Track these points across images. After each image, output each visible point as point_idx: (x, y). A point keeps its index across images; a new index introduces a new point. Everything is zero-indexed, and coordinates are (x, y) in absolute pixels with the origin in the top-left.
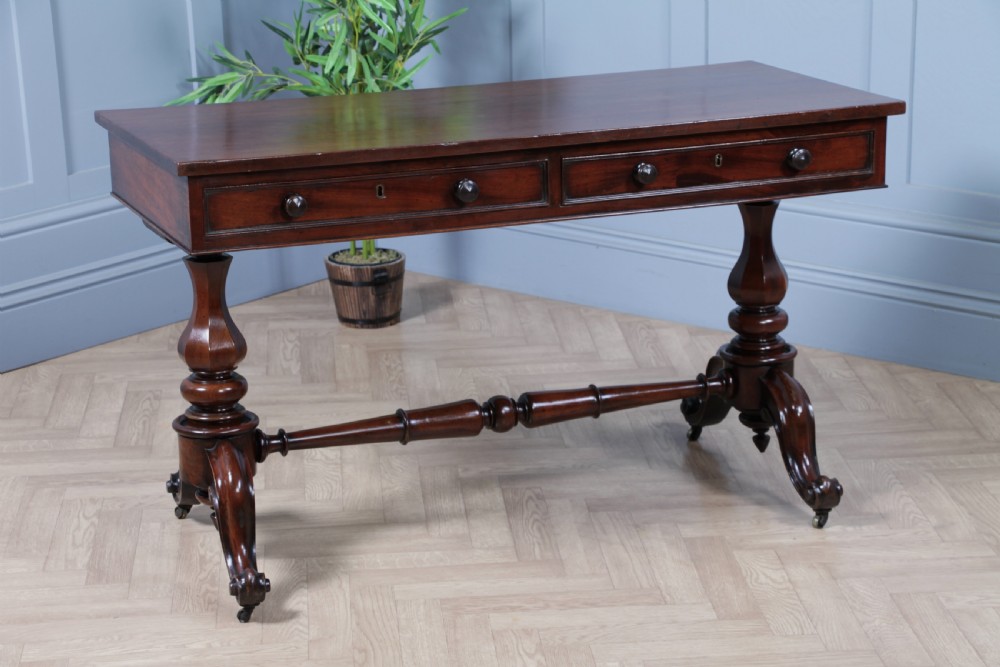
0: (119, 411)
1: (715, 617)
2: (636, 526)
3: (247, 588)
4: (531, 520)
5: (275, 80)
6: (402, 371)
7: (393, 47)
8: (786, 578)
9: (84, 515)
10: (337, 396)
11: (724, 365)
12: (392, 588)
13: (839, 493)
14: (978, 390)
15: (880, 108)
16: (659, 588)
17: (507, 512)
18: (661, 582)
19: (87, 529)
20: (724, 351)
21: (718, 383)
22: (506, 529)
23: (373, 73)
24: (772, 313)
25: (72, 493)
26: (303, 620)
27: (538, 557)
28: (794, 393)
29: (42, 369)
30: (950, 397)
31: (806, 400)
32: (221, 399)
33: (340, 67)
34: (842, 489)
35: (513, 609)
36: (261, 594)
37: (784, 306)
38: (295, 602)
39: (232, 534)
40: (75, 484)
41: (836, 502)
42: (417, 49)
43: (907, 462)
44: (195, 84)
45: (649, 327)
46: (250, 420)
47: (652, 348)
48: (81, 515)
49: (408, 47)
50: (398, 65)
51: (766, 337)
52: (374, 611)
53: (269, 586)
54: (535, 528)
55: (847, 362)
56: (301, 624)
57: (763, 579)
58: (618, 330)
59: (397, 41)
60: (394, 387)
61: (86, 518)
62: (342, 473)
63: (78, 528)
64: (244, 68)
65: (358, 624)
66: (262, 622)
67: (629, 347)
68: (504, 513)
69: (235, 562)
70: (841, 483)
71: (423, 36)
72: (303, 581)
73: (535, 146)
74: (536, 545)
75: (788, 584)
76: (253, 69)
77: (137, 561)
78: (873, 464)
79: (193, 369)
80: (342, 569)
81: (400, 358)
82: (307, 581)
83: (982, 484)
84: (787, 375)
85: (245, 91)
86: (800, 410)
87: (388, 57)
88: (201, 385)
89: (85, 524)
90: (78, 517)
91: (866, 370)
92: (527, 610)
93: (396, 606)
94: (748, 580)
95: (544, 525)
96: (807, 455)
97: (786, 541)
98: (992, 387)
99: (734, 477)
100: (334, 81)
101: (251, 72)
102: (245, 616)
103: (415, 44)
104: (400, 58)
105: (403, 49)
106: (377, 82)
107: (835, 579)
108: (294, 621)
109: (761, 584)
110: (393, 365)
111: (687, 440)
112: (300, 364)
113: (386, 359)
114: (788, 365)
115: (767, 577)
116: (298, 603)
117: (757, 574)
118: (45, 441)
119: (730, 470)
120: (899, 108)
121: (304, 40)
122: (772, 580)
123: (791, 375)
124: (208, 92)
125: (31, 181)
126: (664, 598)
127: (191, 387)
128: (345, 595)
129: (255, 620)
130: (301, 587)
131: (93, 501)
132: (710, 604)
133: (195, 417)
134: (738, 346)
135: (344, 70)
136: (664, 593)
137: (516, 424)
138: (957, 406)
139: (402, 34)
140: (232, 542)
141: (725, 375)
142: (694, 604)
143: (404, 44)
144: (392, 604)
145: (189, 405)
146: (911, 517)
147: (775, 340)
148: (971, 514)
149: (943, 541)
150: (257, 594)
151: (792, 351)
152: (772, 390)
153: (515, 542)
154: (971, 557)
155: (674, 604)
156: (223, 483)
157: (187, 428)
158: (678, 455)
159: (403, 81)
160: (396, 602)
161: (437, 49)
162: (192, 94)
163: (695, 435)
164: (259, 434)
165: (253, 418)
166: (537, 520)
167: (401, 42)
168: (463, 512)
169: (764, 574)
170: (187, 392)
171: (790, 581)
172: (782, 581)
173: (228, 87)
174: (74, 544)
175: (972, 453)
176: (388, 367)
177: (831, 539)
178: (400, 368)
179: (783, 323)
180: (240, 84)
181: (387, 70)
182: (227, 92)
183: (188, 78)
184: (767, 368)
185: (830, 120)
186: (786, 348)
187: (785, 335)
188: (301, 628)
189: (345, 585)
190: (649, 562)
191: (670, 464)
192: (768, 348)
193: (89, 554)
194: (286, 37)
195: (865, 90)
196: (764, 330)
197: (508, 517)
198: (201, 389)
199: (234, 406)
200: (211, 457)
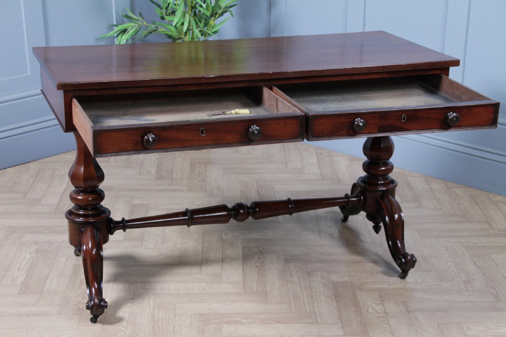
0: (63, 191)
1: (342, 333)
2: (308, 273)
3: (94, 307)
4: (255, 266)
5: (153, 27)
6: (206, 175)
7: (208, 13)
8: (383, 310)
9: (29, 252)
10: (170, 187)
11: (359, 189)
12: (175, 305)
13: (415, 262)
14: (491, 200)
15: (445, 62)
16: (315, 313)
17: (243, 261)
18: (317, 309)
19: (28, 260)
20: (360, 182)
21: (356, 199)
22: (241, 271)
23: (198, 26)
24: (386, 164)
25: (27, 237)
26: (124, 323)
27: (255, 290)
28: (394, 207)
29: (32, 165)
30: (476, 203)
31: (400, 211)
32: (90, 203)
33: (181, 22)
34: (416, 260)
35: (236, 322)
36: (102, 310)
37: (392, 160)
38: (123, 312)
39: (90, 276)
40: (30, 233)
41: (413, 266)
42: (222, 14)
43: (452, 241)
44: (115, 27)
45: (330, 156)
46: (106, 212)
47: (331, 167)
48: (27, 252)
49: (216, 14)
50: (211, 22)
51: (381, 177)
52: (163, 320)
53: (107, 306)
54: (256, 271)
55: (426, 180)
56: (123, 326)
57: (371, 310)
58: (315, 157)
59: (211, 11)
60: (200, 184)
61: (30, 253)
62: (164, 233)
63: (24, 259)
64: (137, 21)
65: (153, 328)
66: (103, 324)
67: (319, 166)
68: (241, 262)
69: (91, 291)
70: (415, 256)
71: (224, 9)
72: (130, 298)
73: (257, 78)
74: (255, 282)
75: (384, 314)
76: (142, 21)
77: (48, 281)
78: (435, 240)
79: (76, 187)
80: (152, 292)
81: (206, 167)
82: (132, 299)
83: (490, 256)
84: (390, 197)
85: (137, 32)
86: (396, 216)
87: (207, 19)
88: (80, 196)
89: (28, 256)
90: (26, 252)
91: (436, 185)
92: (243, 323)
93: (175, 317)
94: (363, 310)
95: (260, 270)
96: (399, 241)
97: (385, 286)
98: (499, 198)
99: (362, 245)
100: (179, 29)
101: (140, 23)
102: (94, 320)
103: (220, 12)
104: (213, 19)
105: (214, 14)
106: (200, 31)
107: (409, 312)
108: (120, 324)
109: (369, 313)
110: (202, 171)
111: (341, 221)
112: (156, 168)
113: (199, 168)
114: (392, 192)
115: (373, 308)
116: (125, 312)
117: (368, 307)
118: (22, 206)
119: (361, 241)
120: (456, 63)
121: (167, 8)
122: (375, 310)
123: (394, 197)
124: (119, 32)
125: (29, 74)
126: (317, 319)
127: (75, 196)
128: (150, 308)
129: (100, 322)
130: (128, 302)
131: (36, 243)
132: (341, 325)
133: (76, 212)
134: (367, 180)
135: (183, 24)
136: (317, 316)
137: (248, 218)
138: (480, 209)
139: (213, 7)
140: (90, 280)
141: (359, 195)
142: (333, 324)
143: (215, 12)
144: (173, 315)
145: (73, 205)
146: (452, 275)
147: (387, 178)
148: (483, 274)
149: (468, 291)
150: (99, 310)
151: (395, 184)
152: (383, 205)
153: (244, 280)
154: (481, 302)
155: (322, 324)
156: (86, 248)
157: (72, 217)
158: (334, 230)
159: (214, 30)
160: (175, 314)
161: (232, 15)
162: (112, 32)
163: (345, 219)
164: (111, 220)
165: (108, 212)
166: (257, 267)
167: (213, 11)
168: (221, 259)
169: (372, 307)
170: (72, 199)
171: (385, 312)
172: (380, 311)
173: (129, 29)
174: (19, 269)
175: (486, 237)
176: (199, 172)
177: (409, 286)
178: (205, 173)
179: (391, 169)
180: (135, 28)
181: (206, 25)
182: (128, 32)
183: (112, 24)
184: (382, 193)
185: (418, 68)
186: (392, 182)
187: (392, 176)
188: (123, 329)
189: (151, 302)
190: (312, 296)
191: (331, 236)
192: (382, 182)
193: (25, 275)
194: (159, 6)
195: (442, 52)
196: (380, 173)
197: (243, 264)
198: (80, 198)
199: (98, 206)
200: (82, 233)
